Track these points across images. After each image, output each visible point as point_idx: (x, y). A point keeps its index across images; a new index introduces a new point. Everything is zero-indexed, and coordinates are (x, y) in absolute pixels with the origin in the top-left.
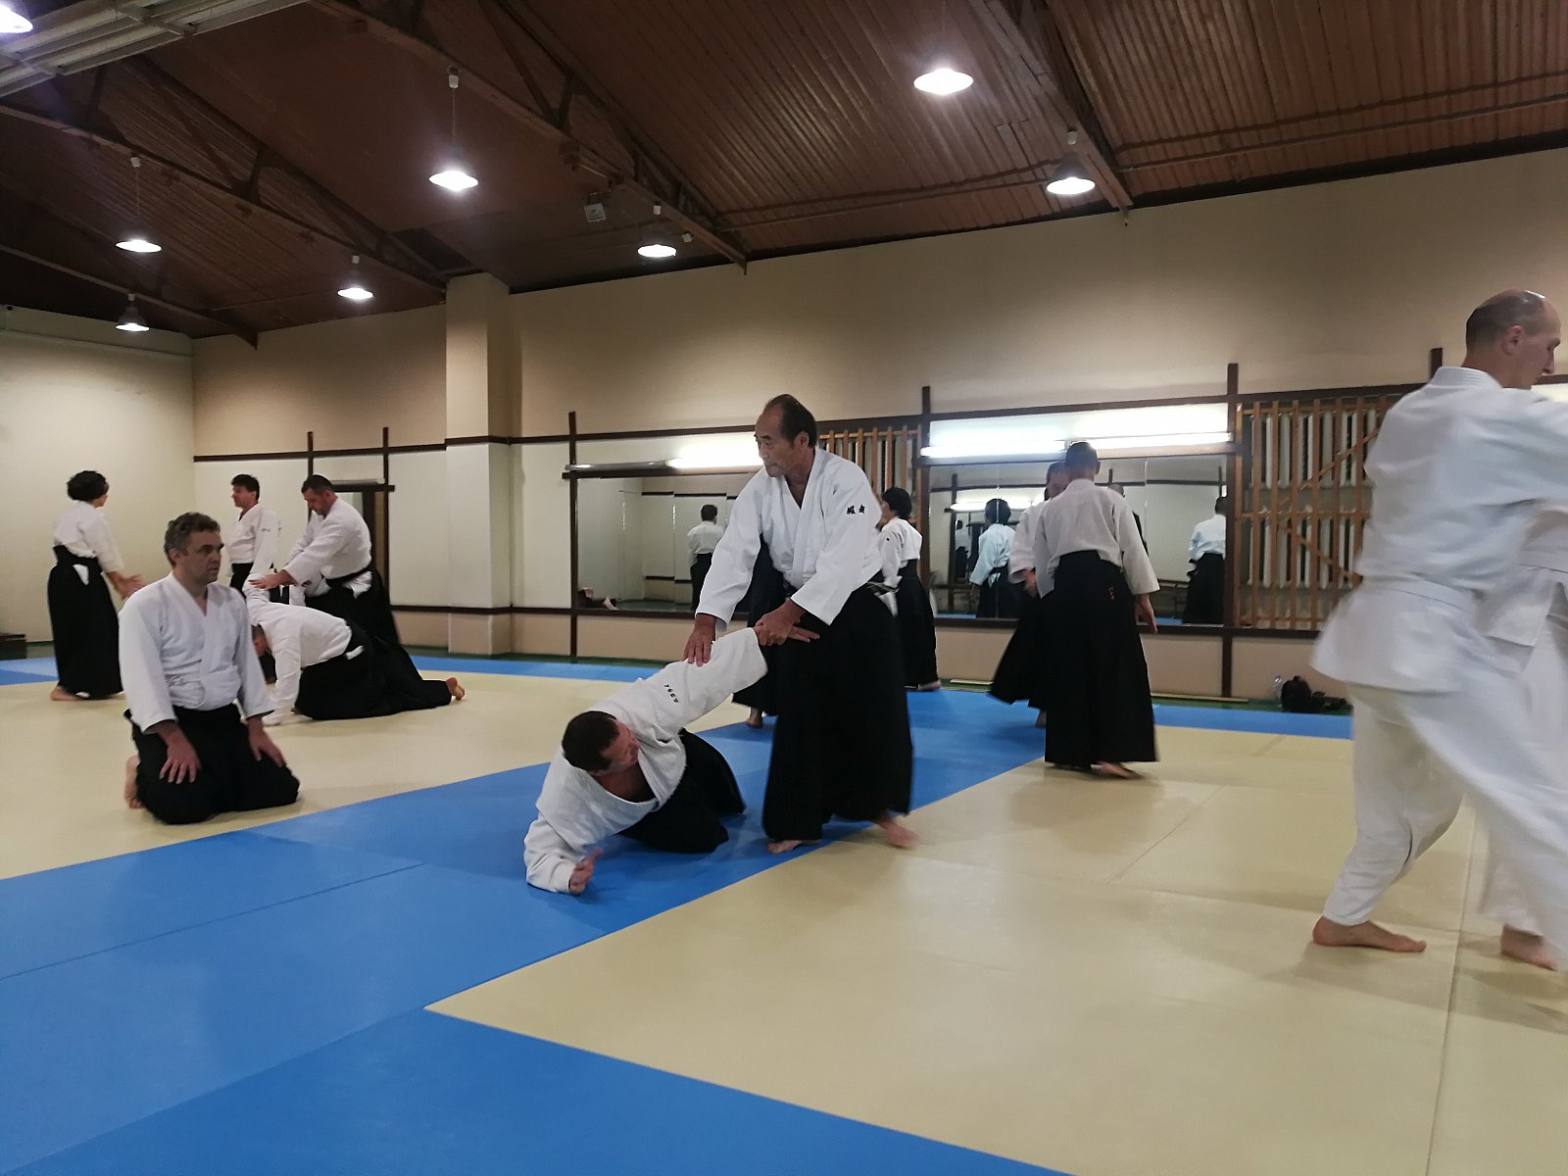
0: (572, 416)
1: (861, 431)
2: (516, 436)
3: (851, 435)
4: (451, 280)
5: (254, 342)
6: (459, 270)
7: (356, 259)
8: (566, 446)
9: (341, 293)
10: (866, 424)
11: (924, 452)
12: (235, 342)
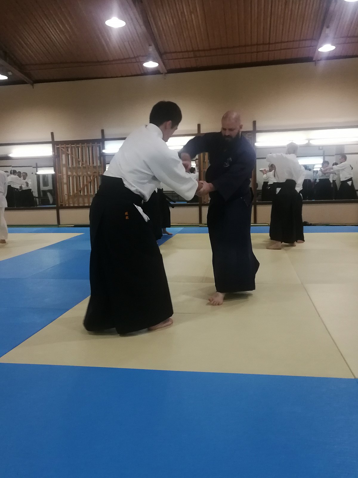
1: (80, 144)
10: (82, 142)
11: (104, 151)
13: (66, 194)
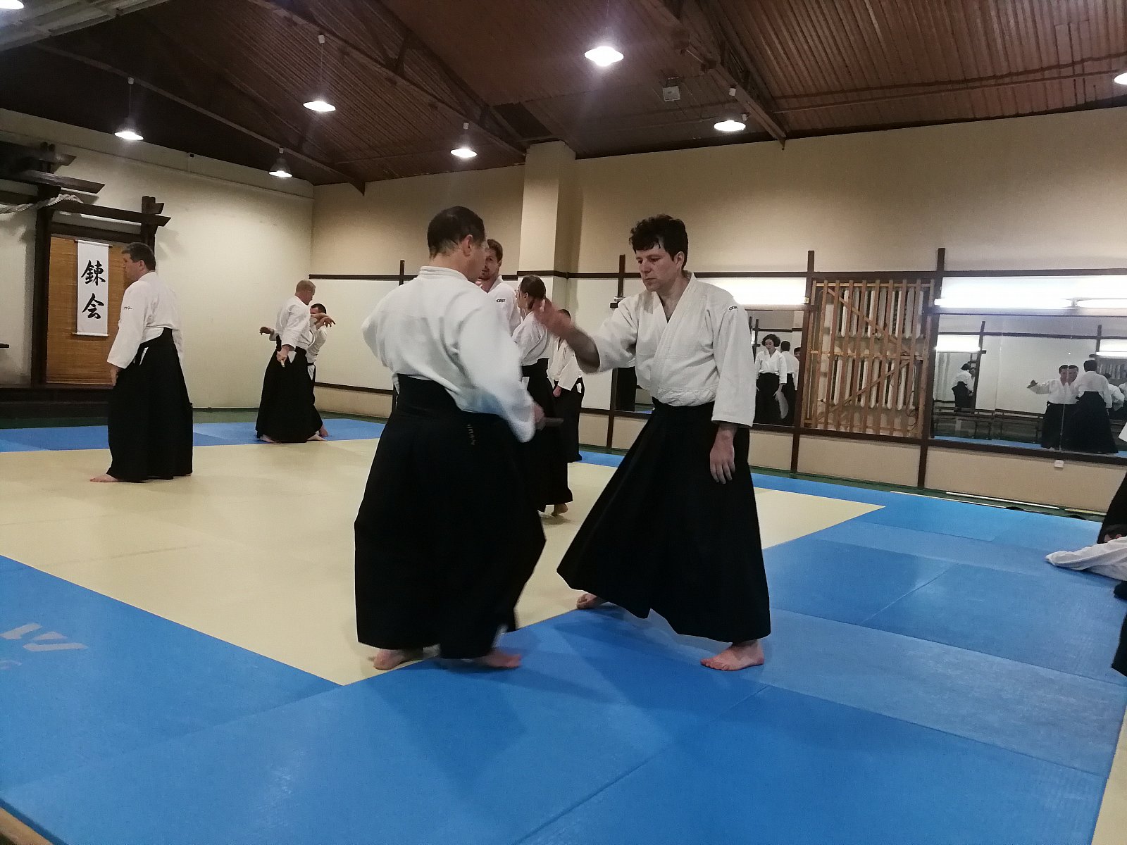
0: (622, 258)
1: (878, 281)
2: (572, 271)
3: (869, 285)
4: (532, 147)
5: (362, 191)
6: (539, 138)
7: (466, 126)
8: (615, 282)
9: (454, 152)
10: (884, 277)
11: (937, 302)
12: (349, 189)
13: (822, 401)
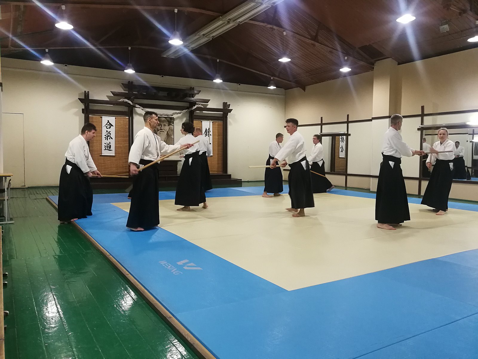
0: (423, 108)
4: (376, 62)
5: (304, 89)
7: (346, 58)
8: (420, 118)
9: (341, 70)
